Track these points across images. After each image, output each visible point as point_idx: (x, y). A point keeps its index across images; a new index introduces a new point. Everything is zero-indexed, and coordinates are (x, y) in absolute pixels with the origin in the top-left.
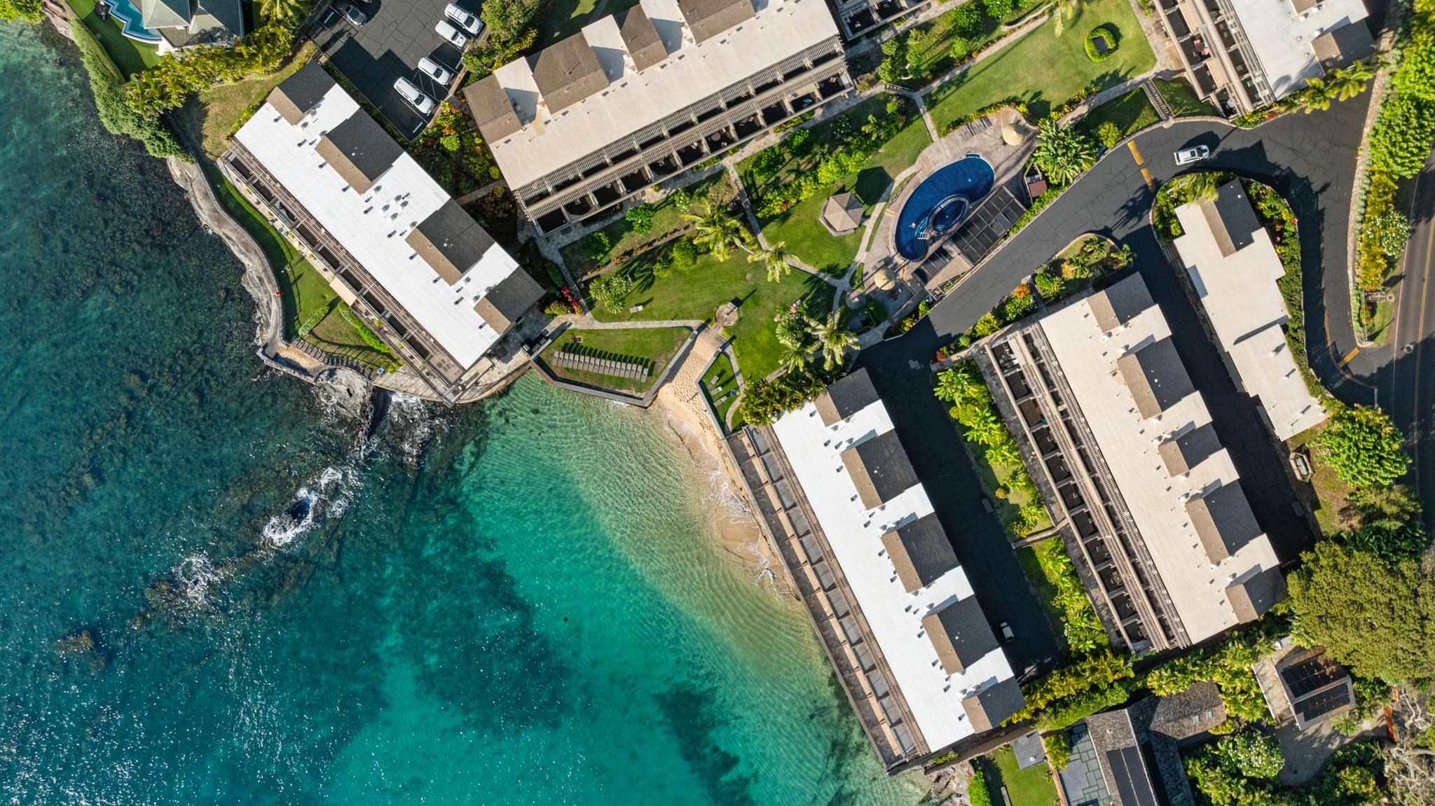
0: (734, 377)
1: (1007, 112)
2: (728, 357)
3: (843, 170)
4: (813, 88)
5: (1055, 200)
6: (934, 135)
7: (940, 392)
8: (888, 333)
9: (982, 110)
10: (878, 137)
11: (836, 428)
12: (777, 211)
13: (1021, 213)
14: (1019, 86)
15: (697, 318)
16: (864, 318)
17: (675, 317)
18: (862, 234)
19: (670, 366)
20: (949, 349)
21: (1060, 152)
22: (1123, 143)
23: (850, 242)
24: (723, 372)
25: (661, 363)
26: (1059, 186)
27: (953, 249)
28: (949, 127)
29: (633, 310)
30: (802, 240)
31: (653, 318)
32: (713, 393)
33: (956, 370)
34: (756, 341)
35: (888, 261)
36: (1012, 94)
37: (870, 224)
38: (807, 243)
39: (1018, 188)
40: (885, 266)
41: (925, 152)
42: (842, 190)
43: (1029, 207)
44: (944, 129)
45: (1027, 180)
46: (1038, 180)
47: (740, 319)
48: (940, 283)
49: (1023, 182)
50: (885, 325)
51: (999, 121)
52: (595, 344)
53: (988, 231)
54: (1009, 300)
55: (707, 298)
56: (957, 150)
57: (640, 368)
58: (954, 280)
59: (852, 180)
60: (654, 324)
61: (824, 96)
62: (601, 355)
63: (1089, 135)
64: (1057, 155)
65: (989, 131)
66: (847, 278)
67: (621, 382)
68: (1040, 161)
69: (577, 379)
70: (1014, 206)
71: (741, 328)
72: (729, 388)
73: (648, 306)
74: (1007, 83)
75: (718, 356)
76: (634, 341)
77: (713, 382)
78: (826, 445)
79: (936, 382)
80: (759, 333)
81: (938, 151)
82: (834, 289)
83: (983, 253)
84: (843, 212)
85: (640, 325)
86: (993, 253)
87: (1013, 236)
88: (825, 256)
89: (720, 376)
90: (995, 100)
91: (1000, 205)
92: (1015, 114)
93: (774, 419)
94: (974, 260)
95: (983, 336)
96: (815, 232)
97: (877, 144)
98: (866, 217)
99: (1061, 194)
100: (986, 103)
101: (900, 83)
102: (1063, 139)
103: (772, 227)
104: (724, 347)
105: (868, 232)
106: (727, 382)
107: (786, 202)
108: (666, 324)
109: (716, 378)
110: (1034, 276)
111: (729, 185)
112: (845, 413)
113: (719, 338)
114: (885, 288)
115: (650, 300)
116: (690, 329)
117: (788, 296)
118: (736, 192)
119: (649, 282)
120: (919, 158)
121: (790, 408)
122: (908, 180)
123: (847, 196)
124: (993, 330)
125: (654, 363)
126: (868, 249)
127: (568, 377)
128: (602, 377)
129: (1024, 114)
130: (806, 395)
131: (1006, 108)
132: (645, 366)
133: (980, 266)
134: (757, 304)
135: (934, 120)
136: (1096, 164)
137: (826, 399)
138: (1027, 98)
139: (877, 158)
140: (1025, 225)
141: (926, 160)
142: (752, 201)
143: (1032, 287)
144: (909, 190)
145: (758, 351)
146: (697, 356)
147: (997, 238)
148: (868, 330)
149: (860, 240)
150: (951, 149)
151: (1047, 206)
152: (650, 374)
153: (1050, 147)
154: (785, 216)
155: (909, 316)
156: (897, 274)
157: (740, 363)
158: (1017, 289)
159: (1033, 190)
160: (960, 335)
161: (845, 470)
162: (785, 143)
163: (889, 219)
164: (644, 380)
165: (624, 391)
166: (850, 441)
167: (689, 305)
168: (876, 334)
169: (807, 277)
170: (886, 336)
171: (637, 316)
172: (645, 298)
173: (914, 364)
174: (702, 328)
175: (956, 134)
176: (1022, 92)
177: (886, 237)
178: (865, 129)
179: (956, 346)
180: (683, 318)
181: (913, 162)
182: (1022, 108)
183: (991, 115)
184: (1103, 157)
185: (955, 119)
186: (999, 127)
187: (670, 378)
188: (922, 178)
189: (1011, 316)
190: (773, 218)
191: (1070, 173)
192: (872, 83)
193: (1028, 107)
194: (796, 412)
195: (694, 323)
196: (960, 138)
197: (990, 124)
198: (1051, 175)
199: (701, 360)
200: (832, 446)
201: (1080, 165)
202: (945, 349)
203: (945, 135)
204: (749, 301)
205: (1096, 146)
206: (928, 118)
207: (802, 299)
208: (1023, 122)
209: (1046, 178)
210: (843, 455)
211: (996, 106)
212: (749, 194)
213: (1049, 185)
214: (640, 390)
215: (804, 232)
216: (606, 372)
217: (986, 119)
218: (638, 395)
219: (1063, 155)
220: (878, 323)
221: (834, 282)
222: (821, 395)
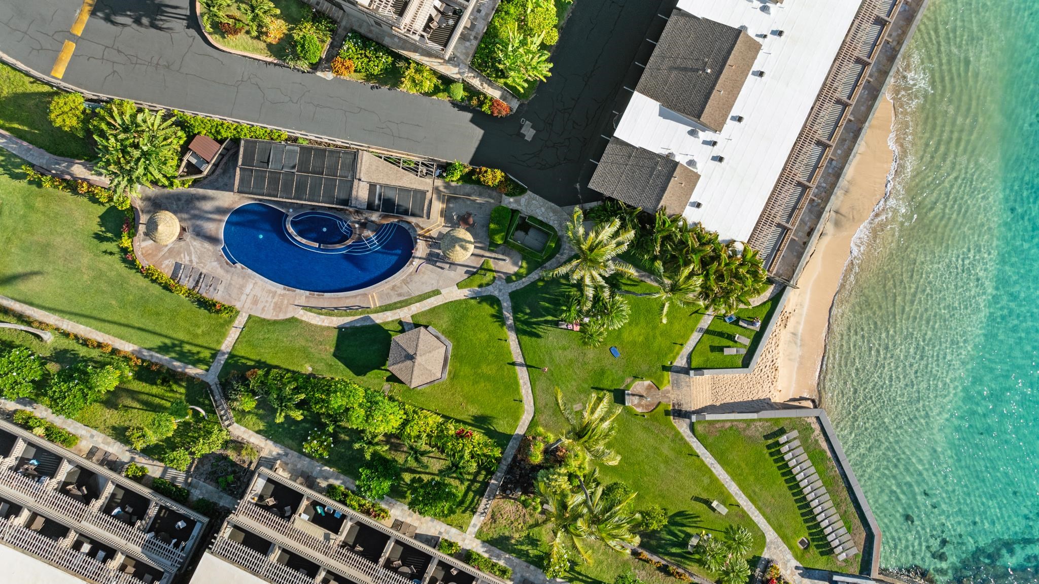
0: (708, 332)
1: (146, 255)
2: (690, 358)
3: (371, 405)
4: (302, 521)
5: (201, 115)
6: (241, 321)
7: (544, 70)
8: (518, 191)
9: (166, 287)
10: (297, 390)
11: (692, 163)
12: (478, 436)
13: (251, 144)
14: (104, 267)
15: (673, 428)
16: (520, 234)
17: (693, 454)
18: (424, 314)
19: (754, 416)
20: (481, 104)
21: (136, 154)
22: (63, 84)
23: (445, 321)
24: (713, 349)
25: (758, 430)
26: (182, 124)
27: (361, 192)
28: (218, 312)
29: (723, 510)
30: (488, 378)
31: (714, 480)
32: (747, 342)
33: (503, 74)
34: (646, 339)
35: (431, 259)
36: (121, 267)
37: (405, 314)
38: (485, 369)
39: (225, 172)
40: (444, 259)
41: (269, 315)
42: (393, 378)
43: (236, 141)
44: (225, 315)
45: (206, 169)
46: (195, 154)
47: (636, 377)
48: (411, 175)
49: (212, 172)
50: (510, 202)
51: (164, 257)
52: (795, 519)
53: (303, 166)
54: (369, 77)
55: (640, 434)
56: (237, 281)
57: (784, 449)
58: (396, 162)
59: (375, 379)
60: (719, 471)
61: (299, 497)
62: (804, 504)
63: (89, 133)
64: (145, 154)
65: (185, 260)
66: (492, 291)
67: (816, 457)
68: (169, 170)
69: (852, 509)
70: (248, 160)
71: (644, 367)
72: (727, 328)
73: (704, 496)
74: (110, 283)
75: (699, 370)
76: (757, 479)
77: (733, 351)
78: (721, 159)
79: (536, 86)
80: (634, 343)
81: (255, 302)
82: (513, 296)
83: (336, 152)
84: (419, 359)
85: (733, 488)
86: (325, 139)
87: (285, 133)
88: (484, 336)
89: (721, 349)
90: (144, 282)
91: (260, 178)
92: (141, 246)
93: (739, 247)
94: (354, 156)
95: (434, 72)
96: (466, 370)
97: (308, 382)
98: (403, 327)
99: (188, 114)
100: (156, 289)
101: (211, 411)
102: (118, 163)
103: (501, 426)
104: (686, 371)
105: (416, 308)
106: (721, 334)
107: (460, 435)
108: (708, 458)
109: (727, 351)
110: (315, 67)
111: (493, 518)
112: (669, 165)
113: (676, 384)
114: (469, 237)
115: (697, 499)
116: (692, 427)
117: (565, 343)
118: (493, 503)
119: (678, 519)
120: (281, 317)
121: (712, 240)
122: (319, 310)
123: (395, 369)
124: (419, 68)
125: (767, 437)
126: (436, 292)
127: (857, 521)
128: (829, 484)
129: (132, 236)
130: (684, 230)
131: (141, 262)
132: (777, 444)
133: (353, 144)
134: (602, 372)
135: (223, 335)
136: (116, 98)
137: (669, 202)
138: (112, 246)
139: (321, 367)
140: (261, 128)
141: (278, 307)
142: (490, 473)
143: (328, 62)
144: (329, 299)
145: (655, 328)
146: (716, 394)
147: (303, 148)
148: (531, 217)
149: (433, 310)
150: (241, 288)
151: (217, 118)
152: (782, 432)
153: (140, 171)
154: (481, 422)
155: (478, 182)
156: (442, 236)
157: (686, 337)
158: (346, 76)
159: (214, 151)
160: (454, 104)
161: (734, 112)
162: (396, 493)
163: (381, 296)
164: (795, 433)
165: (824, 445)
166: (692, 133)
167: (666, 450)
168: (528, 204)
169: (525, 338)
170: (522, 191)
171: (726, 499)
172: (700, 507)
173: (529, 132)
174: (680, 414)
175: (218, 296)
176: (108, 258)
177: (405, 282)
178: (298, 415)
179: (470, 98)
180: (686, 443)
181: (292, 321)
182: (126, 242)
183: (165, 271)
184: (104, 97)
185: (203, 311)
186: (171, 251)
187: (765, 405)
188: (302, 296)
189: (387, 60)
190: (490, 433)
191: (152, 120)
192: (238, 445)
193: (119, 236)
194: (710, 225)
195: (682, 427)
196: (221, 288)
197: (178, 266)
198: (176, 145)
199: (714, 386)
200: (716, 151)
201: (133, 117)
202: (485, 108)
203: (230, 309)
204: (606, 383)
205: (94, 114)
206: (226, 345)
207: (556, 324)
208: (142, 229)
209: (185, 149)
210: (717, 129)
211: (148, 274)
212: (485, 484)
213: (191, 137)
214: (808, 428)
215: (475, 382)
216: (819, 483)
217: (174, 276)
218: (816, 426)
219: (136, 146)
220: (514, 212)
221: (506, 304)
222: (669, 212)
